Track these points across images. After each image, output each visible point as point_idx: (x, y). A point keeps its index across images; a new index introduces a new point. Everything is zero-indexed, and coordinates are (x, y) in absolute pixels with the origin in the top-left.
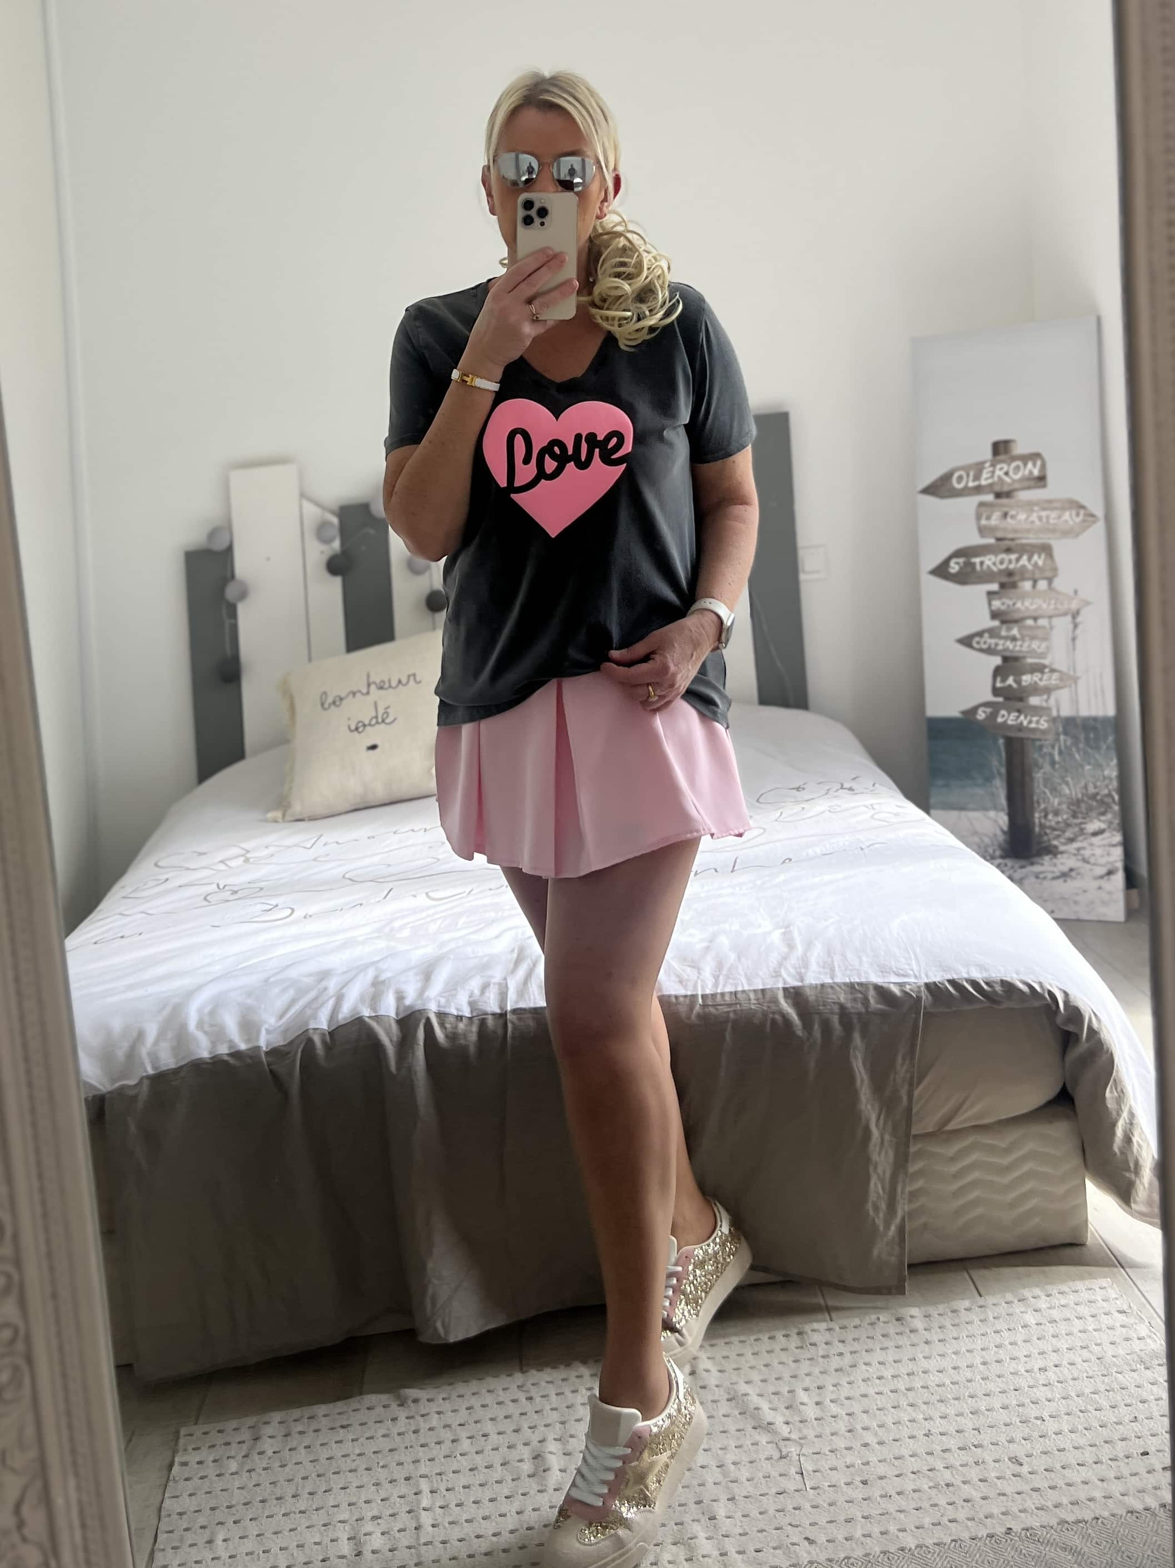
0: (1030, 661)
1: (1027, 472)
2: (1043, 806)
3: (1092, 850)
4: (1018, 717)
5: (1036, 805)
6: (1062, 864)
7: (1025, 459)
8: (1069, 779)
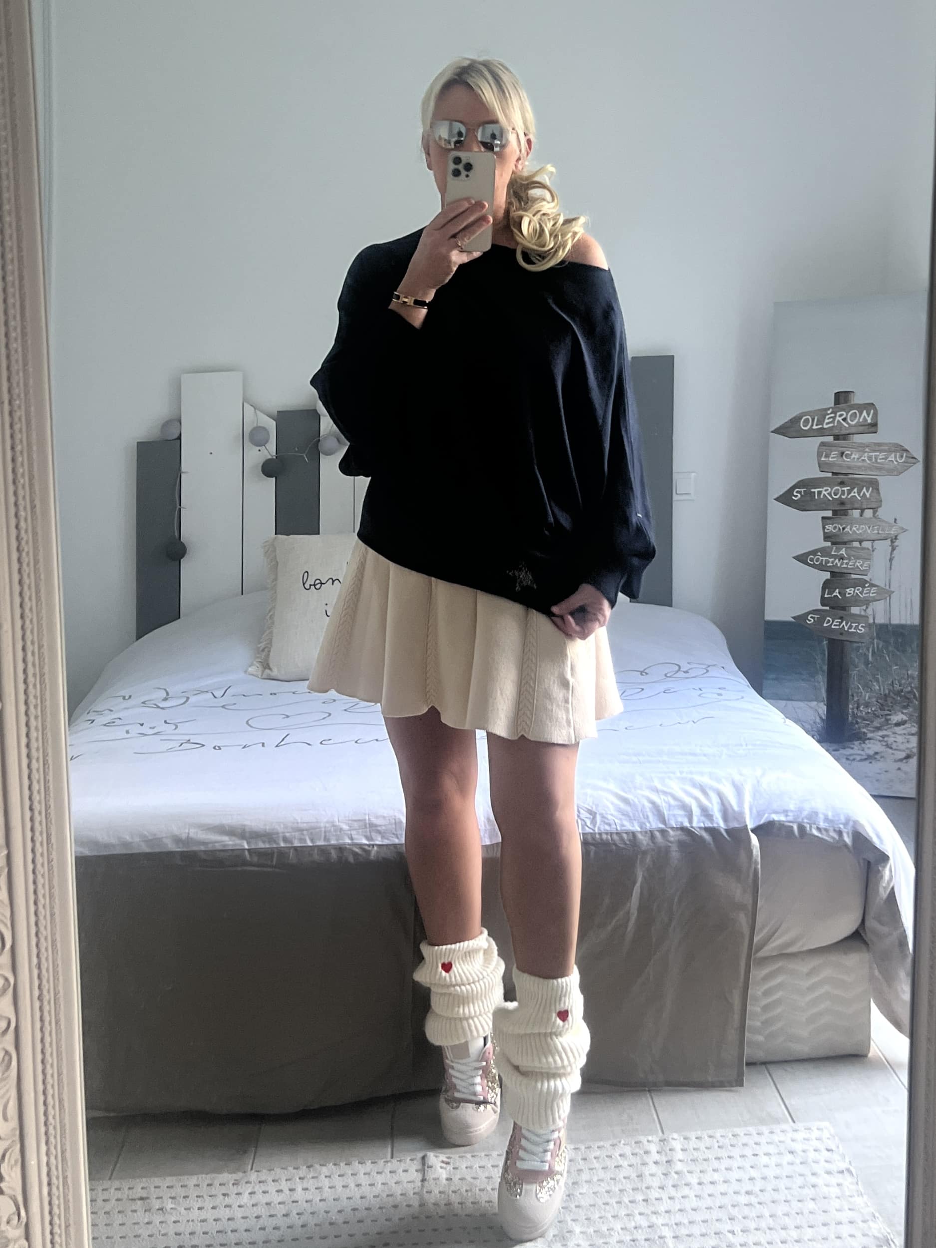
0: (853, 576)
1: (861, 420)
2: (856, 699)
3: (895, 737)
4: (841, 623)
5: (850, 697)
6: (869, 748)
7: (861, 408)
8: (879, 676)
